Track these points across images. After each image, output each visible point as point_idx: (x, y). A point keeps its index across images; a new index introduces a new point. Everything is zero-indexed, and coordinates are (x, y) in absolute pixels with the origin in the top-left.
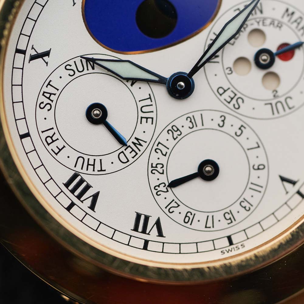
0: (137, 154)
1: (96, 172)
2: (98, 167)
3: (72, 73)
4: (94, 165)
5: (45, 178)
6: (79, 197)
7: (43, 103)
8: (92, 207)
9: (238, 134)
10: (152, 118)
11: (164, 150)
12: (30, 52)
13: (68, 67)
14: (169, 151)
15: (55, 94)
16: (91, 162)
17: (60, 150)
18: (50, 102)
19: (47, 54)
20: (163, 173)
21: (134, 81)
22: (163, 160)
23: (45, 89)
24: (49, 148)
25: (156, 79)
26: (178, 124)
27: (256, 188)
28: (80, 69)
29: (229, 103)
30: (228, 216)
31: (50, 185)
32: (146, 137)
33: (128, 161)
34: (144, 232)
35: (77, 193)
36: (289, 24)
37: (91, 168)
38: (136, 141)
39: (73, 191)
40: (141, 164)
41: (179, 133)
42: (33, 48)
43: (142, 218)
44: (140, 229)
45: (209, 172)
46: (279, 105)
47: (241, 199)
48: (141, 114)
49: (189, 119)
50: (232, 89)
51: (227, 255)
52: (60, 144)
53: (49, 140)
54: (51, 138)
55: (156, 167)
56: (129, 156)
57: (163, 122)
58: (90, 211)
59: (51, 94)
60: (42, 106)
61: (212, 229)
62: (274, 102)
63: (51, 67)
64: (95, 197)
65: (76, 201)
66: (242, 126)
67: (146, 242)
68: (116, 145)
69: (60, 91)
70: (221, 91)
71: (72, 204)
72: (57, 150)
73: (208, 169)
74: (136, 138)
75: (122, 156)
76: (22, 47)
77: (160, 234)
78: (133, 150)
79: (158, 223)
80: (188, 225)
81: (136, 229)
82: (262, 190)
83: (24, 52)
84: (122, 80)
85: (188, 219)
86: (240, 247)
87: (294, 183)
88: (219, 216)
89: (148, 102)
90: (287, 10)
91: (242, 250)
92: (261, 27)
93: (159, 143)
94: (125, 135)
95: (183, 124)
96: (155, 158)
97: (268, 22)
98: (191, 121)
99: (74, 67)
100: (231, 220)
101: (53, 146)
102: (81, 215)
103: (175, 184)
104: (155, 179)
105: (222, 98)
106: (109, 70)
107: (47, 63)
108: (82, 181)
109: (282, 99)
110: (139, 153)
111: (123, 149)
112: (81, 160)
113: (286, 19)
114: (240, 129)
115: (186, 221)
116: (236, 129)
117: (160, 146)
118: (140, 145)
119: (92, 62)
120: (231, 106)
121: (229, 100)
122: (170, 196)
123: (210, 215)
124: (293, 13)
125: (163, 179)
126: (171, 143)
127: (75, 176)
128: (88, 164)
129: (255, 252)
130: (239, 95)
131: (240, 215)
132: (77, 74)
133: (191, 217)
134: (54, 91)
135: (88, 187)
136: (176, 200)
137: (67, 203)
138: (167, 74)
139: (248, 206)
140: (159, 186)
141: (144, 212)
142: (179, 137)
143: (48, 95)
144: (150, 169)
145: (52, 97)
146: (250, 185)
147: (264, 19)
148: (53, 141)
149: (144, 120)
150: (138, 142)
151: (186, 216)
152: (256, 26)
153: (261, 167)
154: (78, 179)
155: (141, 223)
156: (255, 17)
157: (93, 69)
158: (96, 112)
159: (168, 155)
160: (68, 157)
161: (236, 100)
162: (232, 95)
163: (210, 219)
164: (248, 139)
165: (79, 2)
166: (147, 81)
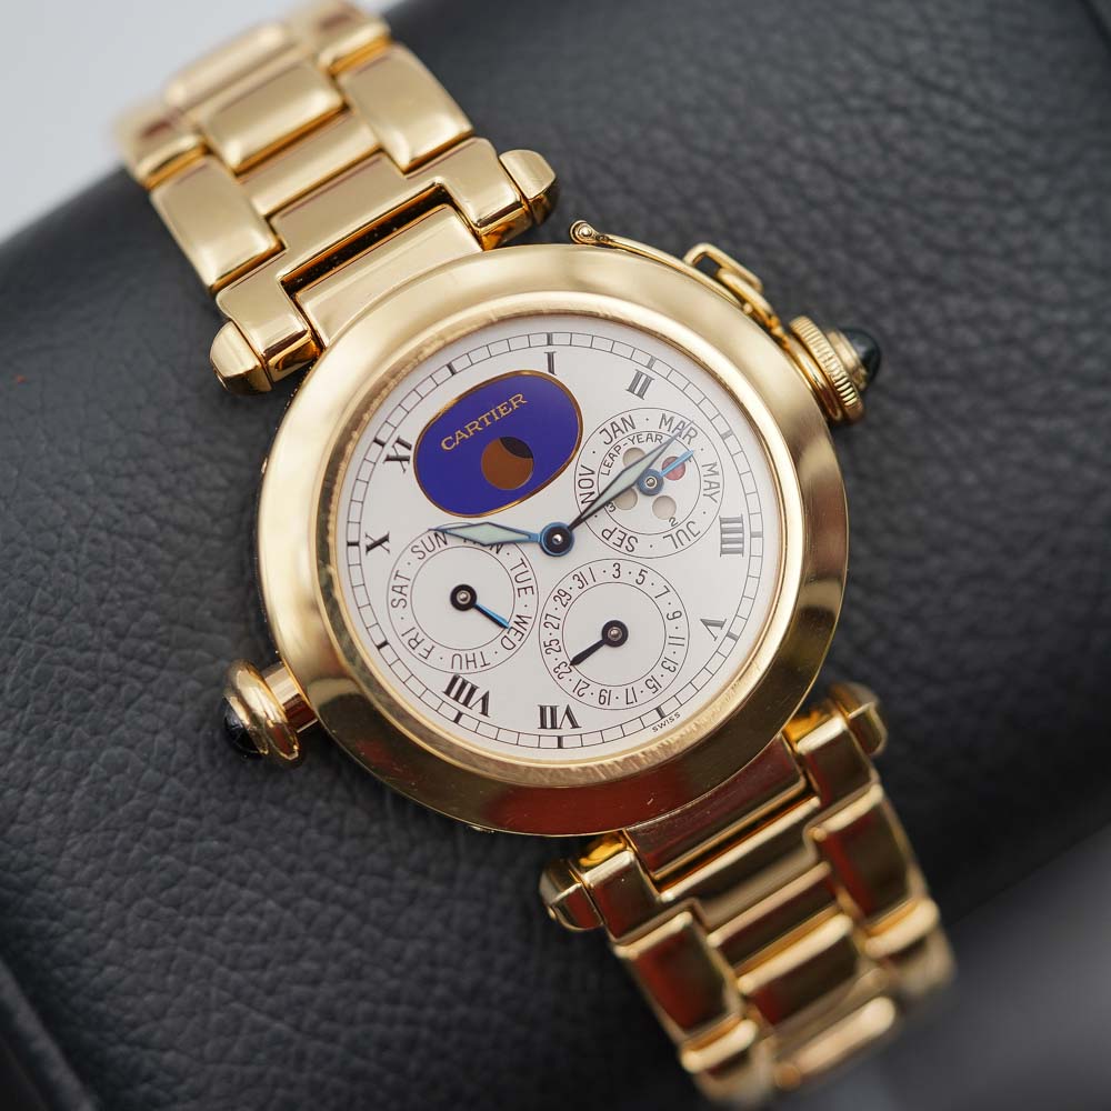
0: (523, 634)
1: (479, 669)
2: (479, 662)
3: (421, 555)
4: (474, 661)
5: (419, 690)
6: (465, 703)
7: (394, 600)
8: (484, 712)
9: (640, 581)
10: (532, 587)
11: (555, 623)
12: (365, 542)
13: (415, 549)
14: (561, 622)
15: (407, 586)
16: (470, 658)
17: (429, 652)
18: (404, 597)
19: (386, 539)
20: (560, 651)
21: (499, 545)
22: (557, 634)
23: (393, 583)
24: (415, 652)
25: (525, 537)
26: (564, 586)
27: (677, 641)
28: (431, 548)
29: (620, 546)
30: (651, 684)
31: (428, 697)
32: (530, 612)
33: (515, 646)
34: (554, 727)
35: (462, 699)
37: (471, 665)
38: (518, 620)
39: (456, 699)
40: (532, 644)
41: (567, 597)
42: (367, 536)
43: (548, 711)
44: (549, 724)
45: (616, 636)
46: (681, 534)
47: (662, 659)
48: (517, 586)
49: (576, 578)
50: (620, 528)
51: (661, 732)
52: (427, 645)
53: (413, 643)
54: (415, 639)
55: (550, 645)
56: (515, 639)
57: (546, 587)
58: (483, 718)
59: (402, 587)
60: (395, 603)
61: (635, 704)
62: (674, 532)
63: (395, 552)
64: (485, 699)
65: (463, 709)
66: (642, 570)
67: (560, 739)
68: (496, 630)
69: (412, 581)
70: (607, 534)
71: (460, 714)
72: (425, 654)
73: (614, 632)
74: (517, 616)
75: (506, 642)
76: (353, 538)
77: (575, 726)
78: (518, 631)
79: (568, 712)
80: (605, 706)
81: (543, 726)
82: (685, 642)
83: (357, 544)
84: (483, 548)
85: (604, 698)
86: (674, 717)
87: (720, 625)
88: (640, 686)
89: (522, 569)
90: (664, 416)
91: (678, 721)
92: (637, 445)
93: (547, 615)
94: (502, 612)
95: (571, 585)
96: (546, 635)
97: (644, 437)
98: (579, 580)
99: (422, 548)
100: (656, 688)
101: (420, 649)
102: (473, 724)
103: (577, 660)
104: (554, 659)
105: (610, 542)
106: (465, 539)
107: (388, 550)
108: (464, 684)
109: (683, 527)
110: (526, 633)
111: (505, 633)
112: (457, 659)
113: (665, 428)
114: (640, 575)
115: (602, 701)
116: (636, 576)
117: (549, 619)
118: (525, 622)
119: (441, 532)
120: (623, 549)
121: (619, 542)
122: (575, 676)
123: (629, 687)
124: (671, 419)
125: (562, 657)
126: (561, 613)
127: (455, 680)
128: (468, 662)
130: (629, 534)
131: (665, 678)
132: (428, 555)
134: (404, 582)
135: (473, 690)
136: (584, 679)
137: (453, 715)
138: (536, 529)
139: (672, 666)
140: (559, 667)
141: (548, 703)
142: (570, 602)
143: (399, 589)
144: (544, 649)
145: (405, 590)
146: (669, 640)
147: (639, 434)
148: (419, 643)
149: (522, 591)
150: (521, 620)
151: (600, 696)
152: (630, 445)
153: (676, 615)
154: (460, 681)
155: (547, 717)
156: (627, 434)
157: (446, 543)
158: (462, 595)
159: (561, 627)
160: (441, 658)
161: (627, 541)
162: (622, 536)
163: (630, 692)
164: (653, 584)
165: (410, 466)
166: (514, 542)
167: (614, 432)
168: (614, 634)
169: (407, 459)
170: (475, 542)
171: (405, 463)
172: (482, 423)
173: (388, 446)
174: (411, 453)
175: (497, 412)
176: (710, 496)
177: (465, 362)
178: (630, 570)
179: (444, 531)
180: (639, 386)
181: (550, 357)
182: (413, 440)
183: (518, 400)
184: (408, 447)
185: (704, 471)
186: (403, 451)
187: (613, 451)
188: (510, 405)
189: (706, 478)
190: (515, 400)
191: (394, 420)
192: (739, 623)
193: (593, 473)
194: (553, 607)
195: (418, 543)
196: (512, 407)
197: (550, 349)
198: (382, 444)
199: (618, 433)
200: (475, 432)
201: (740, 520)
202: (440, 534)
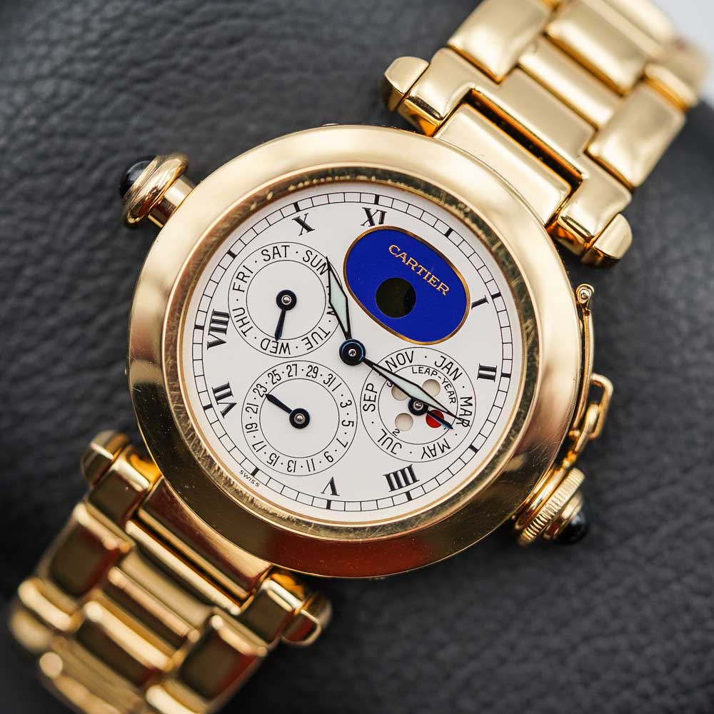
0: (276, 353)
1: (240, 330)
2: (244, 329)
3: (306, 259)
4: (244, 324)
5: (209, 292)
6: (212, 329)
7: (267, 251)
8: (210, 345)
9: (344, 423)
10: (312, 347)
11: (293, 373)
12: (301, 215)
13: (309, 253)
14: (294, 377)
15: (280, 256)
16: (245, 321)
17: (239, 290)
18: (272, 257)
19: (309, 229)
20: (274, 384)
21: (334, 313)
22: (285, 377)
23: (279, 246)
24: (235, 280)
25: (346, 330)
26: (321, 370)
27: (311, 465)
28: (314, 264)
29: (365, 400)
30: (273, 458)
31: (206, 300)
32: (294, 352)
33: (265, 350)
34: (218, 399)
35: (214, 325)
36: (460, 407)
37: (241, 323)
38: (285, 346)
39: (213, 321)
40: (272, 361)
41: (314, 375)
42: (306, 215)
43: (228, 390)
44: (218, 394)
45: (298, 420)
46: (389, 441)
47: (294, 460)
48: (309, 336)
49: (331, 376)
50: (378, 395)
51: (241, 477)
52: (244, 286)
53: (241, 276)
54: (244, 276)
55: (275, 375)
56: (270, 348)
57: (314, 357)
58: (205, 345)
59: (278, 253)
60: (265, 252)
61: (255, 451)
62: (389, 435)
63: (301, 239)
64: (221, 342)
65: (207, 328)
66: (353, 422)
67: (210, 406)
68: (272, 332)
69: (286, 259)
70: (370, 387)
71: (202, 328)
72: (236, 287)
74: (287, 344)
75: (266, 342)
76: (301, 205)
77: (224, 413)
78: (277, 348)
79: (232, 405)
80: (246, 430)
81: (215, 391)
82: (312, 471)
83: (298, 210)
84: (328, 302)
85: (251, 427)
86: (255, 483)
87: (334, 493)
88: (269, 450)
89: (323, 335)
90: (470, 398)
91: (253, 486)
92: (442, 386)
93: (296, 365)
94: (285, 334)
95: (324, 374)
96: (281, 370)
97: (450, 389)
98: (330, 379)
99: (312, 257)
100: (272, 462)
101: (238, 282)
102: (198, 339)
103: (272, 399)
104: (265, 380)
105: (365, 392)
106: (329, 287)
107: (301, 234)
108: (226, 323)
109: (395, 441)
110: (277, 354)
111: (272, 339)
112: (242, 311)
113: (462, 402)
114: (349, 422)
115: (248, 427)
116: (347, 419)
117: (294, 368)
118: (285, 351)
119: (328, 267)
120: (363, 403)
121: (367, 398)
122: (259, 401)
124: (471, 405)
125: (269, 387)
126: (302, 374)
127: (227, 315)
128: (242, 320)
129: (256, 497)
130: (376, 404)
131: (281, 466)
132: (308, 264)
133: (254, 429)
134: (282, 253)
135: (224, 331)
136: (259, 408)
137: (200, 323)
138: (355, 336)
139: (292, 468)
140: (261, 387)
141: (233, 388)
142: (311, 378)
143: (276, 252)
144: (270, 371)
145: (277, 256)
146: (309, 459)
147: (450, 385)
148: (242, 280)
149: (306, 341)
150: (286, 348)
151: (251, 424)
152: (440, 381)
153: (330, 458)
154: (225, 319)
155: (223, 392)
156: (448, 376)
157: (321, 273)
158: (287, 298)
159: (291, 378)
160: (237, 300)
161: (370, 404)
162: (372, 399)
163: (262, 445)
164: (346, 434)
165: (368, 228)
166: (340, 323)
167: (446, 367)
168: (300, 419)
169: (372, 224)
170: (330, 294)
171: (368, 223)
172: (417, 269)
173: (376, 207)
174: (377, 225)
175: (430, 276)
176: (425, 452)
177: (457, 240)
178: (350, 413)
179: (330, 269)
180: (486, 373)
181: (484, 301)
182: (388, 223)
183: (444, 288)
184: (381, 222)
185: (441, 442)
186: (376, 218)
187: (431, 370)
188: (438, 284)
189: (436, 446)
190: (443, 286)
191: (397, 204)
192: (341, 506)
193: (411, 362)
194: (303, 366)
195: (315, 253)
196: (437, 287)
197: (489, 298)
198: (376, 202)
199: (446, 370)
200: (410, 266)
201: (415, 480)
202: (326, 267)
